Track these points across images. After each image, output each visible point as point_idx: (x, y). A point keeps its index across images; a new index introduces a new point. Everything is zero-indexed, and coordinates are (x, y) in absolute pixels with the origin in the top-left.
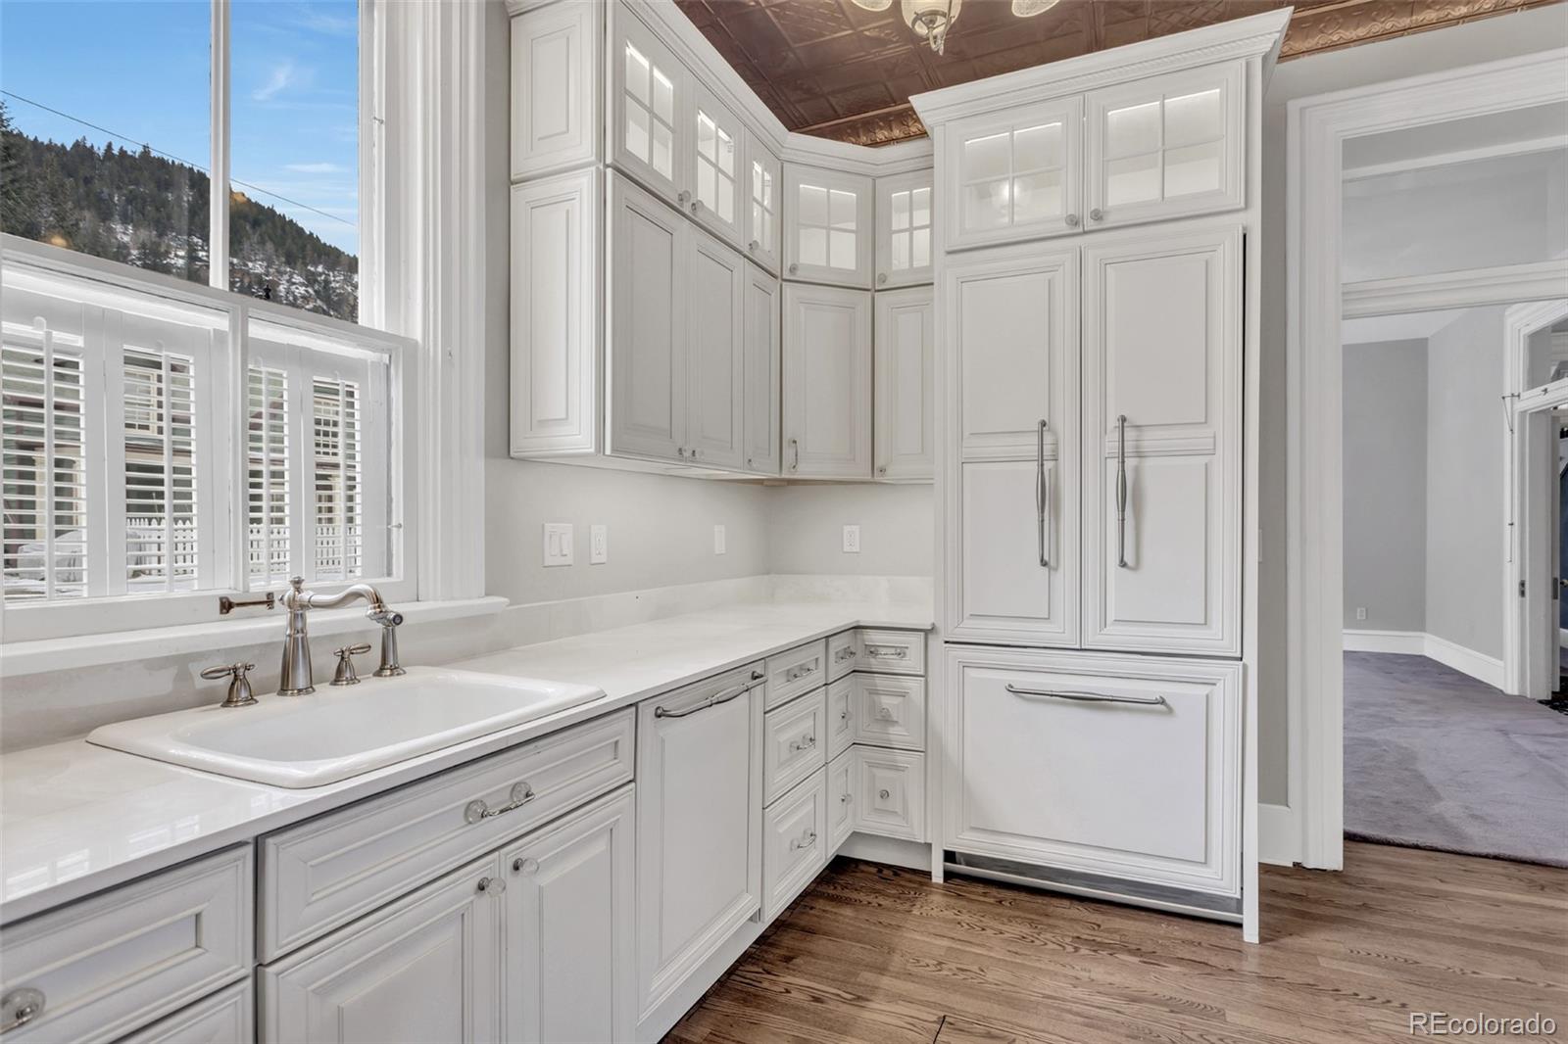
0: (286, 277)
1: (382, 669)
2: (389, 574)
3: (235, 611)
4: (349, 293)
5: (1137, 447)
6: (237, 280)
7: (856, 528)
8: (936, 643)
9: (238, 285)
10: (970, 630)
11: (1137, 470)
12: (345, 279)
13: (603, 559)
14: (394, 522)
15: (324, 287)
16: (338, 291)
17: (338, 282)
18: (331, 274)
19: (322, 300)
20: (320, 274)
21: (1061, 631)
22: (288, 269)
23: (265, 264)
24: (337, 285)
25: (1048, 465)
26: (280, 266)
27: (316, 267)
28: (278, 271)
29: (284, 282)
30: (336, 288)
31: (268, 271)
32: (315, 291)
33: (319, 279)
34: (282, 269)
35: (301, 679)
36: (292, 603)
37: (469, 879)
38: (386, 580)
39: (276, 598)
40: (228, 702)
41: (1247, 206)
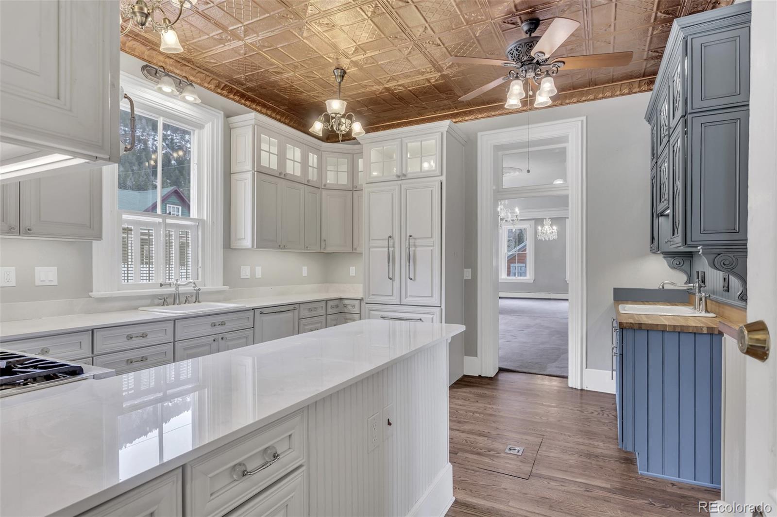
0: (152, 137)
1: (196, 301)
2: (198, 279)
3: (163, 286)
4: (183, 145)
5: (415, 244)
6: (128, 139)
7: (354, 268)
8: (363, 304)
9: (128, 141)
10: (372, 299)
11: (414, 251)
12: (181, 138)
13: (260, 277)
14: (199, 266)
15: (171, 142)
16: (178, 144)
17: (178, 139)
18: (175, 135)
19: (170, 148)
20: (169, 136)
21: (395, 300)
22: (153, 133)
23: (141, 130)
24: (178, 141)
25: (391, 249)
26: (149, 131)
27: (167, 132)
28: (148, 134)
29: (151, 140)
30: (177, 143)
31: (143, 134)
32: (166, 144)
33: (168, 138)
34: (150, 133)
35: (178, 301)
36: (176, 284)
37: (212, 338)
38: (197, 281)
39: (172, 284)
40: (163, 305)
41: (442, 174)
